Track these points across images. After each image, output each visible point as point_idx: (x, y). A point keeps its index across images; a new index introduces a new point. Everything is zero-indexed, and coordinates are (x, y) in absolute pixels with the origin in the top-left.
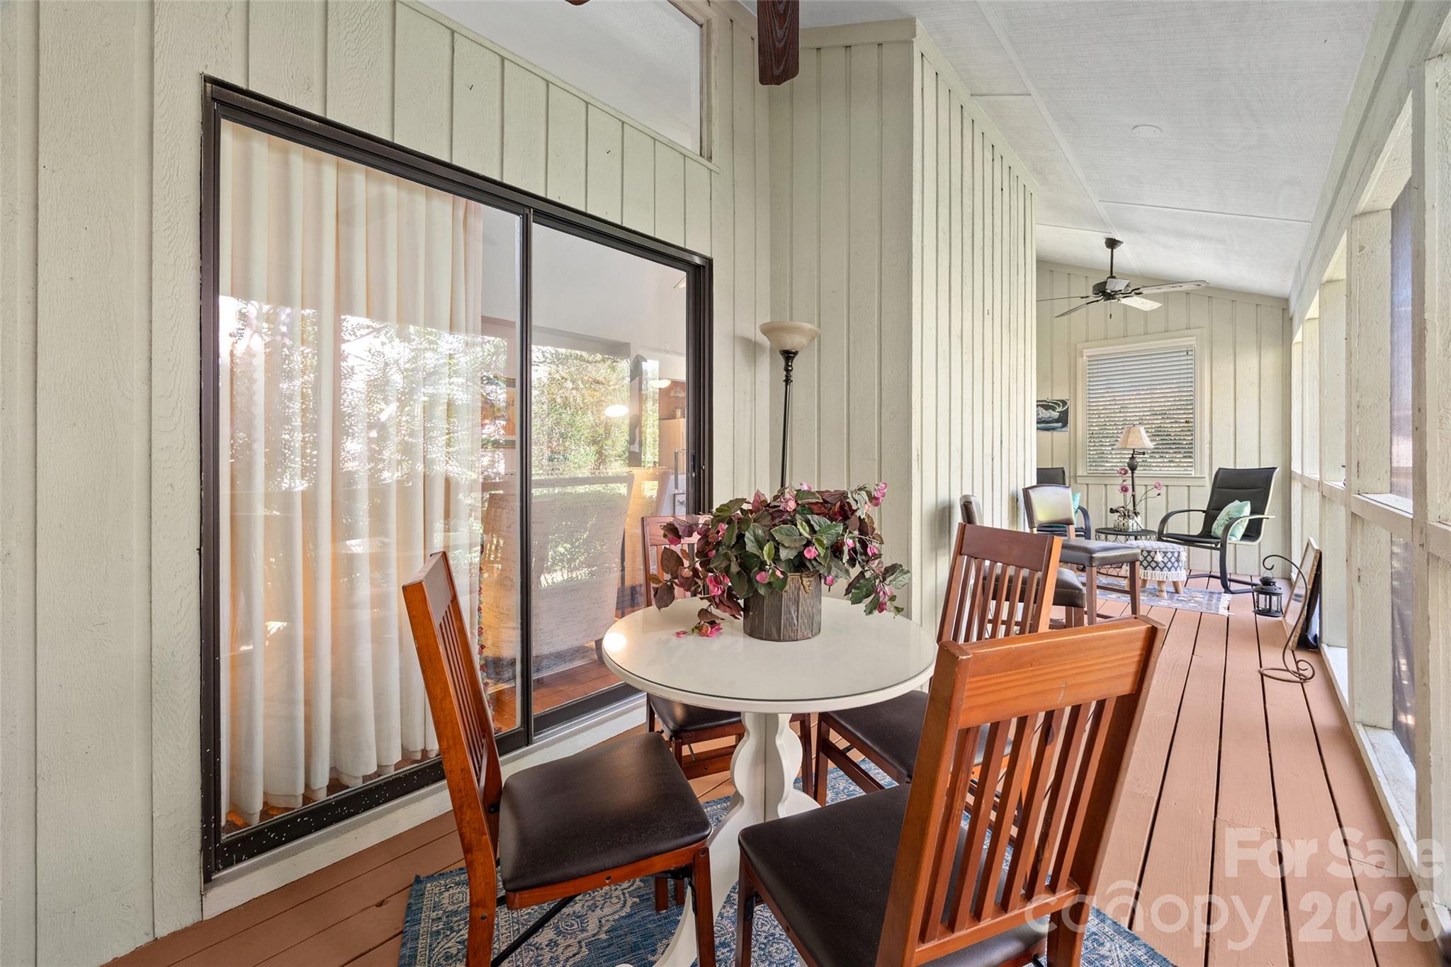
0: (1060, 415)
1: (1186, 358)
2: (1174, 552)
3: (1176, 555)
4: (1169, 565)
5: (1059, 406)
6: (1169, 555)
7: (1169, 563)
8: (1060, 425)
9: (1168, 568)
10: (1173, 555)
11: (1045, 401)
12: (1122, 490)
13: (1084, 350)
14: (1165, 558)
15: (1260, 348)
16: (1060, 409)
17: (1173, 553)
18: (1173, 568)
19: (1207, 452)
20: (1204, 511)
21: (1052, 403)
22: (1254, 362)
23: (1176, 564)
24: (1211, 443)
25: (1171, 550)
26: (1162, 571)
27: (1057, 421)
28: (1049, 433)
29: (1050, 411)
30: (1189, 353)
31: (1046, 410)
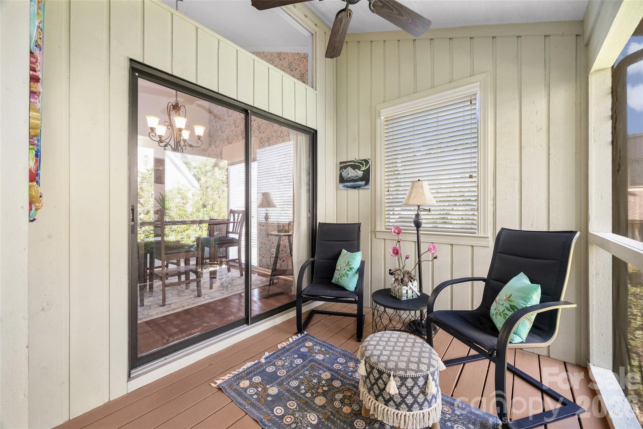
0: (364, 174)
1: (469, 108)
2: (417, 378)
3: (421, 382)
4: (409, 400)
5: (363, 165)
6: (410, 383)
7: (409, 397)
8: (363, 183)
9: (407, 404)
10: (416, 384)
11: (353, 161)
12: (394, 252)
13: (382, 111)
14: (404, 388)
15: (548, 86)
16: (363, 168)
17: (415, 379)
18: (416, 406)
19: (490, 209)
20: (484, 280)
21: (358, 162)
22: (542, 104)
23: (421, 398)
24: (495, 199)
25: (413, 374)
26: (397, 409)
27: (361, 179)
28: (355, 191)
29: (357, 170)
30: (473, 102)
31: (354, 169)
